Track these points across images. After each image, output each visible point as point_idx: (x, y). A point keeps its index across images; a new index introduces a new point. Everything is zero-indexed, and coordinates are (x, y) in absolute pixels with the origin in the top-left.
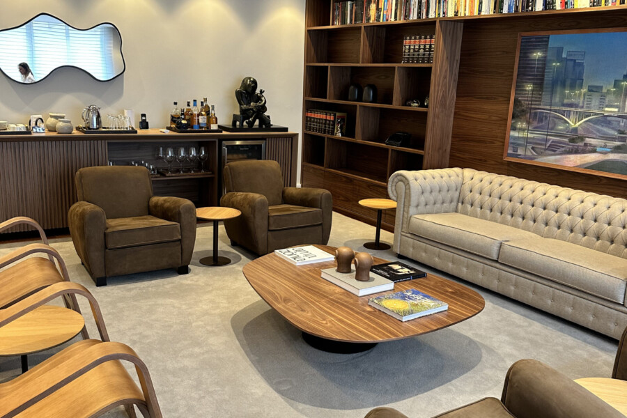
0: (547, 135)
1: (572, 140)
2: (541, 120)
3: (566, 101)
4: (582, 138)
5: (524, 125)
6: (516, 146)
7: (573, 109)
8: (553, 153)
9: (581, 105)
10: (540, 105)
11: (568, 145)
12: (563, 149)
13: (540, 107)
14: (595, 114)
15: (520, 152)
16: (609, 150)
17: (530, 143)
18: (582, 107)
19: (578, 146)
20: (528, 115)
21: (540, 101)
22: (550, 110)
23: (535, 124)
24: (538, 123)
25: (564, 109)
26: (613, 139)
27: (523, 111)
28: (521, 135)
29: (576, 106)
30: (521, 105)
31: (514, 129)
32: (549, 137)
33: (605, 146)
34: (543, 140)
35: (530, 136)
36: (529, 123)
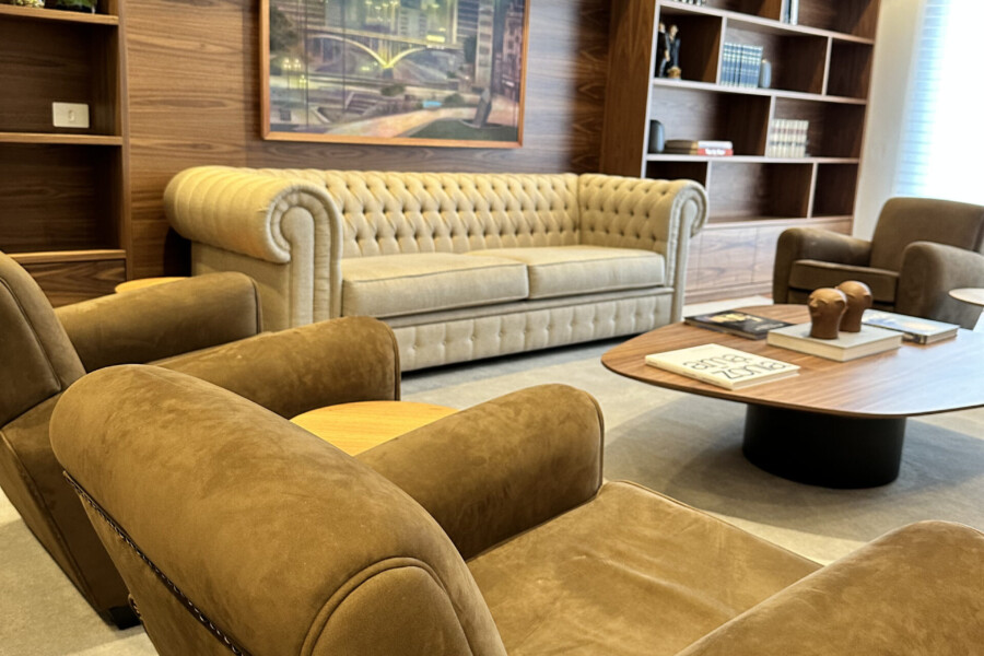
0: (344, 83)
1: (387, 91)
2: (328, 55)
3: (369, 20)
4: (400, 87)
5: (297, 65)
6: (285, 108)
7: (381, 36)
8: (357, 116)
9: (392, 28)
10: (323, 24)
11: (381, 99)
12: (373, 108)
13: (326, 28)
14: (415, 46)
15: (296, 119)
16: (438, 104)
17: (314, 100)
18: (395, 33)
19: (396, 101)
20: (302, 44)
21: (323, 17)
22: (344, 35)
23: (319, 61)
24: (324, 59)
25: (366, 34)
26: (442, 86)
27: (291, 35)
28: (293, 84)
29: (386, 30)
30: (286, 23)
31: (276, 72)
32: (348, 88)
33: (434, 98)
34: (337, 93)
35: (312, 85)
36: (306, 60)
